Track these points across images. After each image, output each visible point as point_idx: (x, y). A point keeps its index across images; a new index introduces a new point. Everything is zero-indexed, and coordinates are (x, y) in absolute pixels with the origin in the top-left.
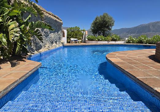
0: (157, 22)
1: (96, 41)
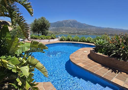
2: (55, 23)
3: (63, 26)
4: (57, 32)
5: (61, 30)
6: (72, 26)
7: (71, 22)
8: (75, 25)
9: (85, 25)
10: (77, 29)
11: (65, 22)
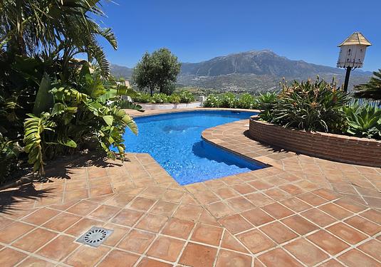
0: (243, 54)
1: (153, 103)
2: (207, 63)
3: (231, 71)
4: (211, 89)
5: (224, 84)
6: (260, 70)
7: (255, 59)
8: (270, 67)
9: (303, 66)
10: (275, 81)
11: (239, 58)
